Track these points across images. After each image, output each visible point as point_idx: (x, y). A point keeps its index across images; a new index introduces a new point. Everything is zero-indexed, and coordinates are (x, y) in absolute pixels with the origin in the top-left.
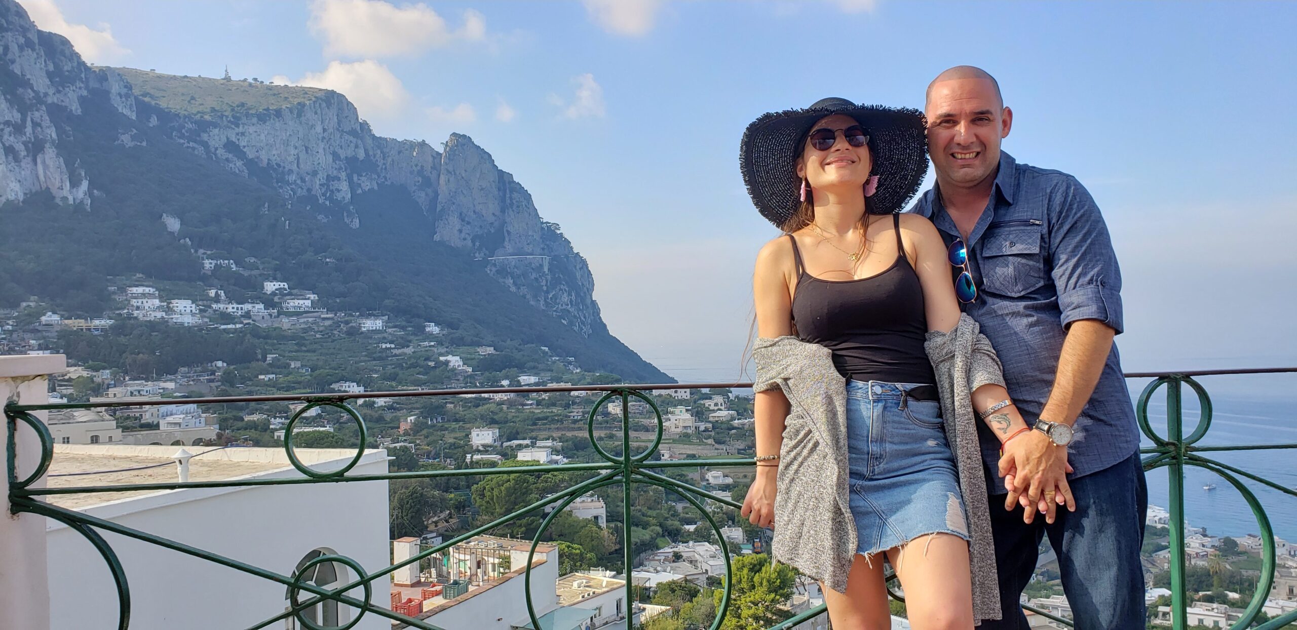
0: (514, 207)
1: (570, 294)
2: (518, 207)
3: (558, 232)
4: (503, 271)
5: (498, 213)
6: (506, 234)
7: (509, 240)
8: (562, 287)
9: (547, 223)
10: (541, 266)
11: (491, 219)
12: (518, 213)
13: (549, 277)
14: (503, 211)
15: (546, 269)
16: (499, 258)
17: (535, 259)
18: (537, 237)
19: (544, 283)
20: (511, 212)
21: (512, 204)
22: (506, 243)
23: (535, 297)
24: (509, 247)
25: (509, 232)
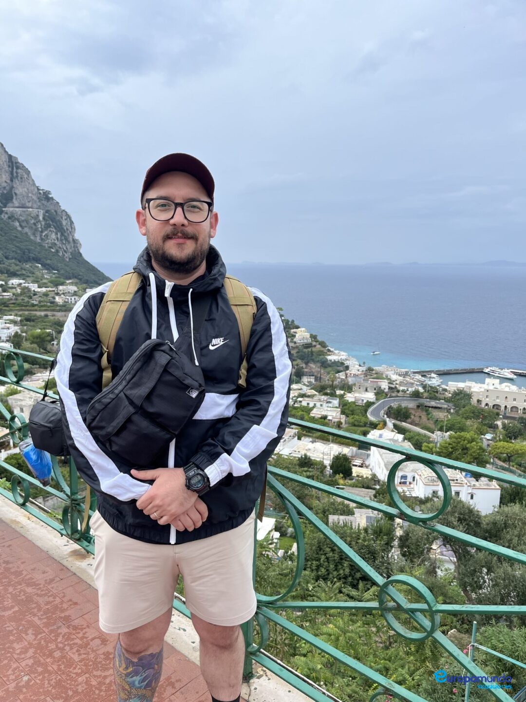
0: (19, 178)
1: (56, 234)
2: (21, 178)
3: (50, 196)
4: (12, 217)
5: (9, 181)
6: (14, 195)
7: (16, 199)
8: (51, 229)
9: (43, 190)
10: (38, 216)
11: (4, 185)
12: (22, 182)
13: (43, 223)
14: (12, 180)
15: (41, 218)
16: (9, 209)
17: (33, 211)
18: (34, 198)
19: (39, 226)
20: (17, 181)
21: (17, 177)
22: (14, 200)
23: (34, 234)
24: (16, 203)
25: (16, 194)
